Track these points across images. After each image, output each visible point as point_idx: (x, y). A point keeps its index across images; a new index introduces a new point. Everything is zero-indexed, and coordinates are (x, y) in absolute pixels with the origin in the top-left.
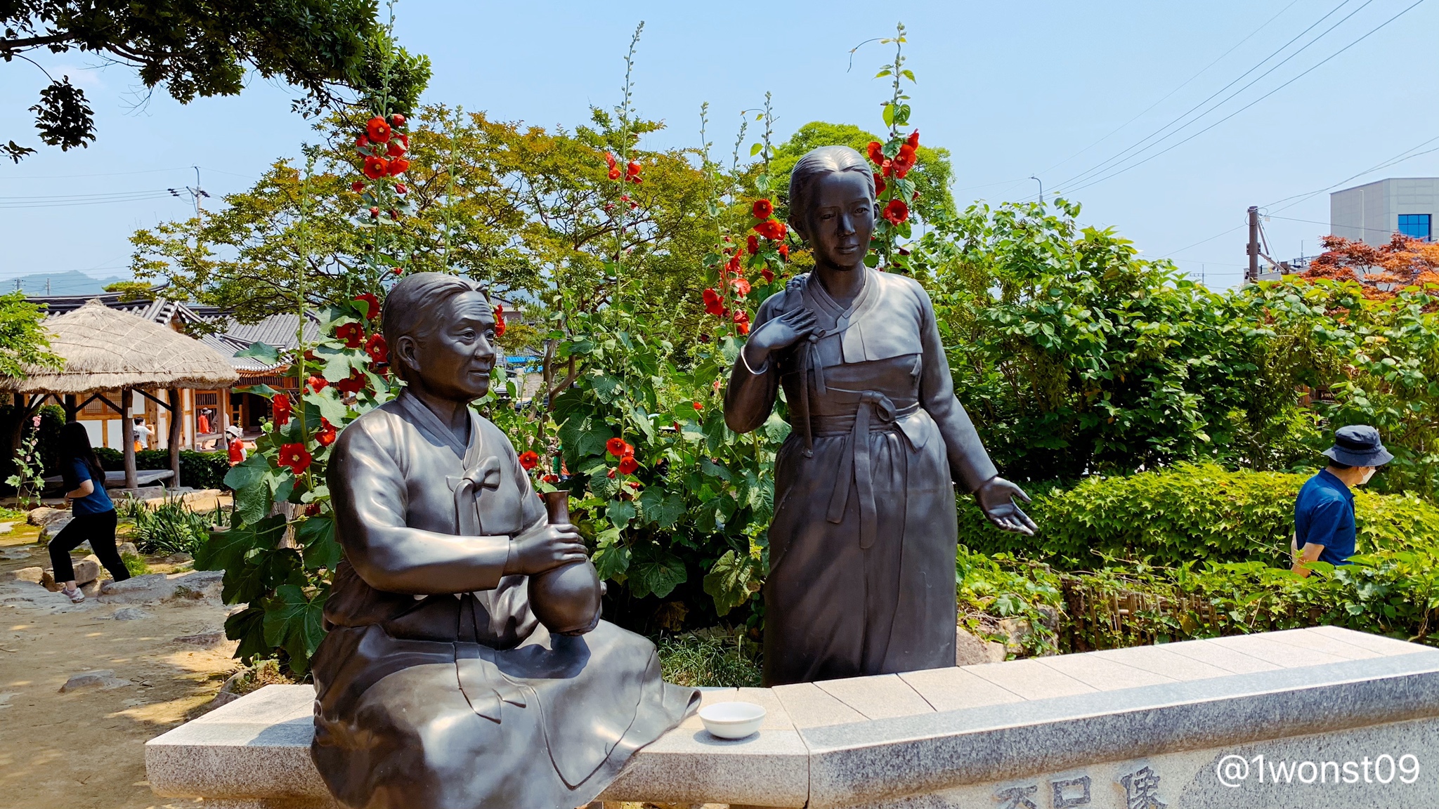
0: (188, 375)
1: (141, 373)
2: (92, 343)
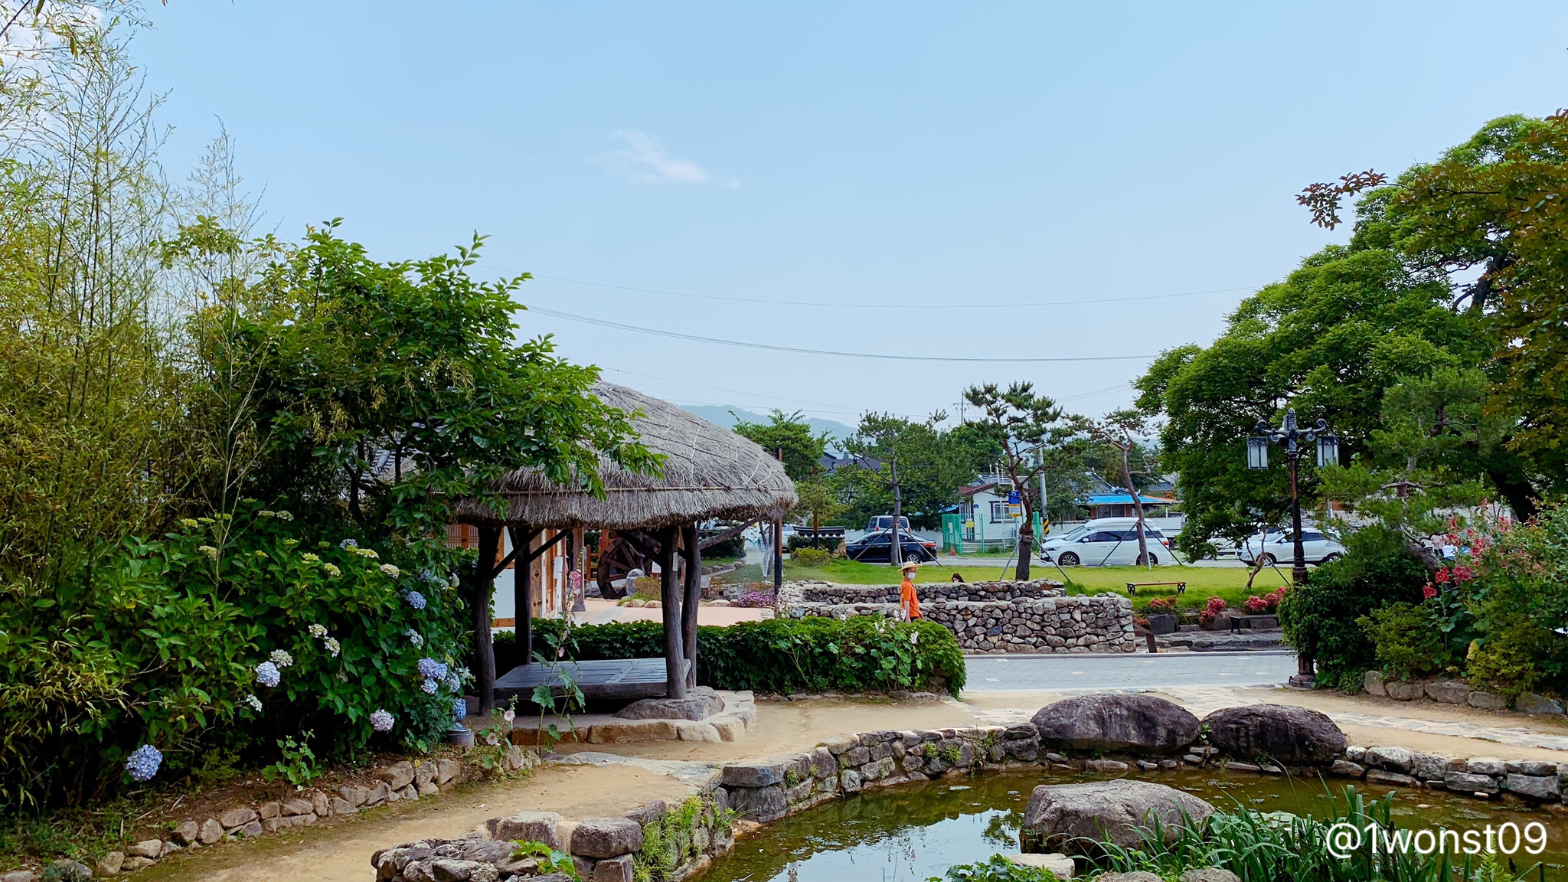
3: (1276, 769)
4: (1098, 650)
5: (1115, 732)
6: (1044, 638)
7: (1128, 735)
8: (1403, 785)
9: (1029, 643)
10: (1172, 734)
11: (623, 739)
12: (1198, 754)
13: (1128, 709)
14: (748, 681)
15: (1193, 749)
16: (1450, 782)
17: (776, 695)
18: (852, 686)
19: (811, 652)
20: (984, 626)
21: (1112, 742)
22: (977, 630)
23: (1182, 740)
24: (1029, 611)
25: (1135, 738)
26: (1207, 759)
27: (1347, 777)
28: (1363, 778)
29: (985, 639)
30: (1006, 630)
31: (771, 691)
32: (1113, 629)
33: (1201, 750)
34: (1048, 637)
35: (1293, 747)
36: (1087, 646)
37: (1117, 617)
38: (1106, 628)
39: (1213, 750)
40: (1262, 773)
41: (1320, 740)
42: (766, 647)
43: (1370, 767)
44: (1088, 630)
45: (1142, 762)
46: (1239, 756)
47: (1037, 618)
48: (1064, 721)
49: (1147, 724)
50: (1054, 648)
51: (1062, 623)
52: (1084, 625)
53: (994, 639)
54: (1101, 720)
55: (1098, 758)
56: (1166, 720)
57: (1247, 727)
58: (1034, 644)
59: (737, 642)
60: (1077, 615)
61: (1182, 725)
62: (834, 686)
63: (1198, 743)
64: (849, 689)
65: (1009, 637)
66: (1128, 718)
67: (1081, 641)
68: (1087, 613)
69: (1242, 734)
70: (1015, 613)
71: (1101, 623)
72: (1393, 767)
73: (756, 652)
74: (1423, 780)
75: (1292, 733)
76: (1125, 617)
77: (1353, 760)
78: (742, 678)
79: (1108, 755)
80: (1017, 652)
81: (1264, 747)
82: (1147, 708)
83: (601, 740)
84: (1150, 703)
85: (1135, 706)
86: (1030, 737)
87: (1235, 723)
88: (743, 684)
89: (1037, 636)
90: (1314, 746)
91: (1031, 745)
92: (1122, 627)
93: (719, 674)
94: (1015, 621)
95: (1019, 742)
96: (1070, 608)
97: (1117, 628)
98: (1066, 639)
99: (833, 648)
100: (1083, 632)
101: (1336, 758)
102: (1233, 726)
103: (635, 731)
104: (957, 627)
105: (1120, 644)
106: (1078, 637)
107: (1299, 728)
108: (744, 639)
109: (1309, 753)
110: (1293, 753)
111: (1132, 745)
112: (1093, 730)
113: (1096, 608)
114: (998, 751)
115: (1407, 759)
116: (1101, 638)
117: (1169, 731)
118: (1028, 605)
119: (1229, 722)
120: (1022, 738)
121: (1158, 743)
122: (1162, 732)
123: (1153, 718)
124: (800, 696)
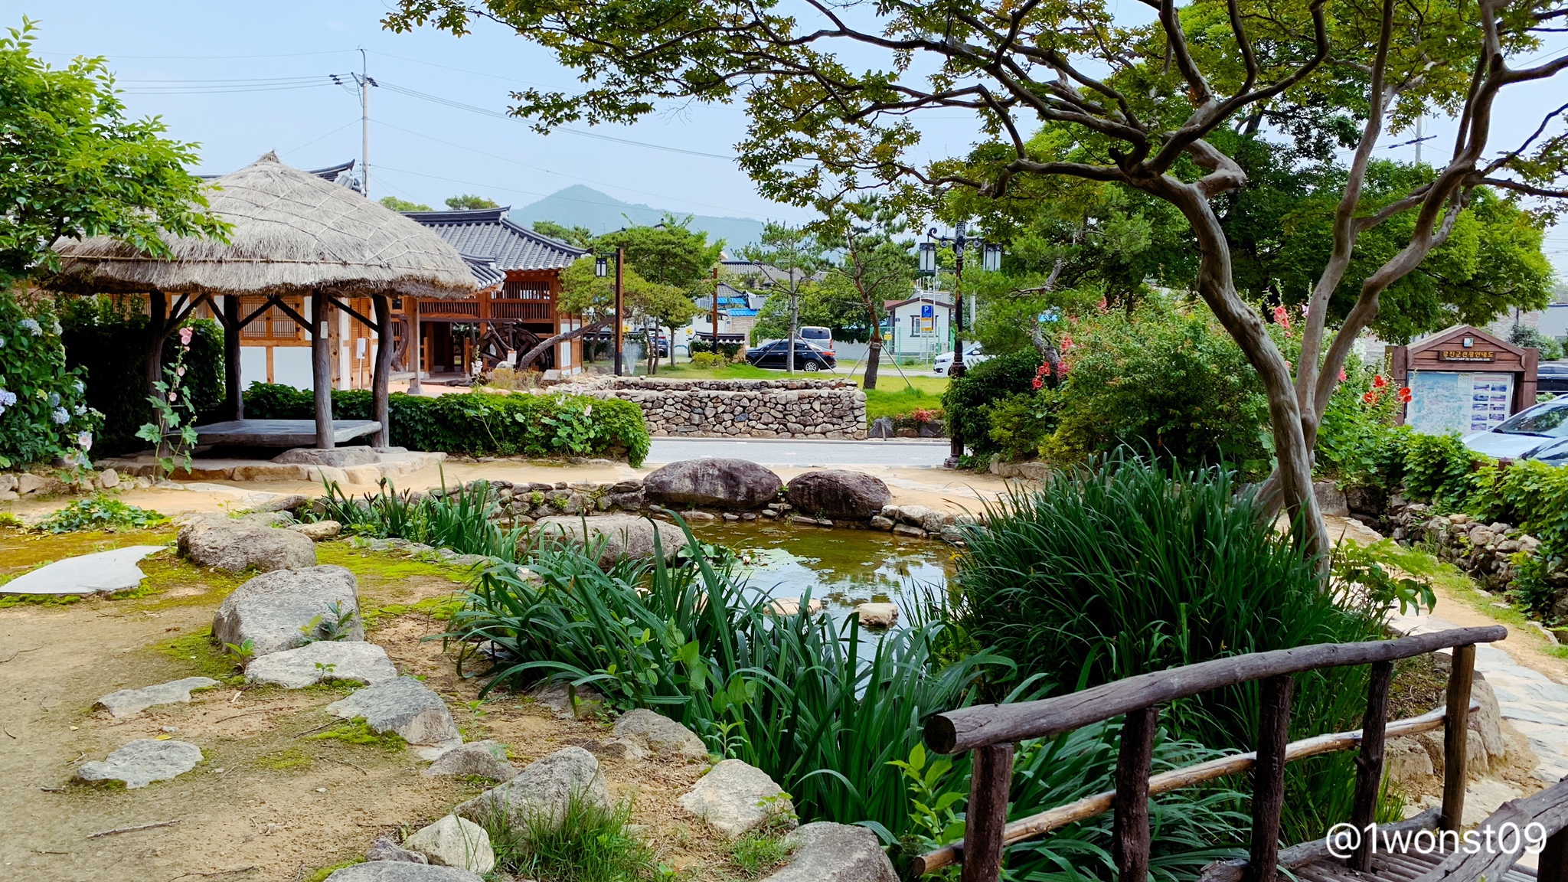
0: (416, 273)
1: (345, 264)
2: (267, 215)
3: (829, 522)
4: (833, 437)
5: (705, 488)
6: (785, 425)
7: (715, 491)
8: (915, 536)
9: (771, 429)
10: (751, 492)
11: (260, 478)
12: (774, 509)
13: (719, 470)
14: (444, 444)
15: (771, 505)
16: (944, 534)
17: (467, 457)
18: (537, 452)
19: (502, 422)
20: (732, 413)
21: (703, 497)
22: (726, 416)
23: (760, 497)
24: (773, 401)
25: (722, 494)
26: (783, 513)
27: (880, 529)
28: (891, 531)
29: (733, 425)
30: (751, 417)
31: (464, 454)
32: (846, 419)
33: (776, 506)
34: (789, 424)
35: (841, 504)
36: (824, 434)
37: (852, 408)
38: (841, 417)
39: (787, 506)
40: (818, 525)
41: (861, 498)
42: (462, 416)
43: (898, 522)
44: (826, 419)
45: (726, 515)
46: (804, 513)
47: (780, 407)
48: (665, 478)
49: (732, 482)
50: (793, 434)
51: (803, 413)
52: (822, 415)
53: (740, 425)
54: (694, 478)
55: (690, 509)
56: (749, 480)
57: (809, 487)
58: (776, 430)
59: (437, 410)
60: (817, 405)
61: (762, 484)
62: (520, 451)
63: (776, 500)
64: (533, 455)
65: (753, 423)
66: (718, 477)
67: (818, 429)
68: (825, 404)
69: (807, 491)
70: (761, 403)
71: (836, 413)
72: (910, 522)
73: (452, 419)
74: (927, 531)
75: (840, 493)
76: (859, 408)
77: (887, 516)
78: (438, 442)
79: (698, 508)
80: (760, 436)
81: (822, 505)
82: (735, 469)
83: (240, 477)
84: (740, 466)
85: (725, 468)
86: (634, 491)
87: (802, 483)
88: (439, 446)
89: (779, 423)
90: (857, 503)
91: (635, 498)
92: (856, 417)
93: (418, 437)
94: (761, 409)
95: (625, 495)
96: (811, 399)
97: (851, 418)
98: (805, 426)
99: (520, 418)
100: (820, 420)
101: (875, 514)
102: (800, 486)
103: (271, 472)
104: (707, 413)
105: (853, 433)
106: (816, 425)
107: (846, 488)
108: (442, 408)
109: (852, 509)
110: (841, 509)
111: (720, 500)
112: (687, 486)
113: (834, 400)
114: (605, 501)
115: (920, 515)
116: (837, 427)
117: (748, 488)
118: (773, 395)
119: (798, 483)
120: (628, 492)
121: (739, 498)
122: (743, 490)
123: (737, 477)
124: (489, 459)
